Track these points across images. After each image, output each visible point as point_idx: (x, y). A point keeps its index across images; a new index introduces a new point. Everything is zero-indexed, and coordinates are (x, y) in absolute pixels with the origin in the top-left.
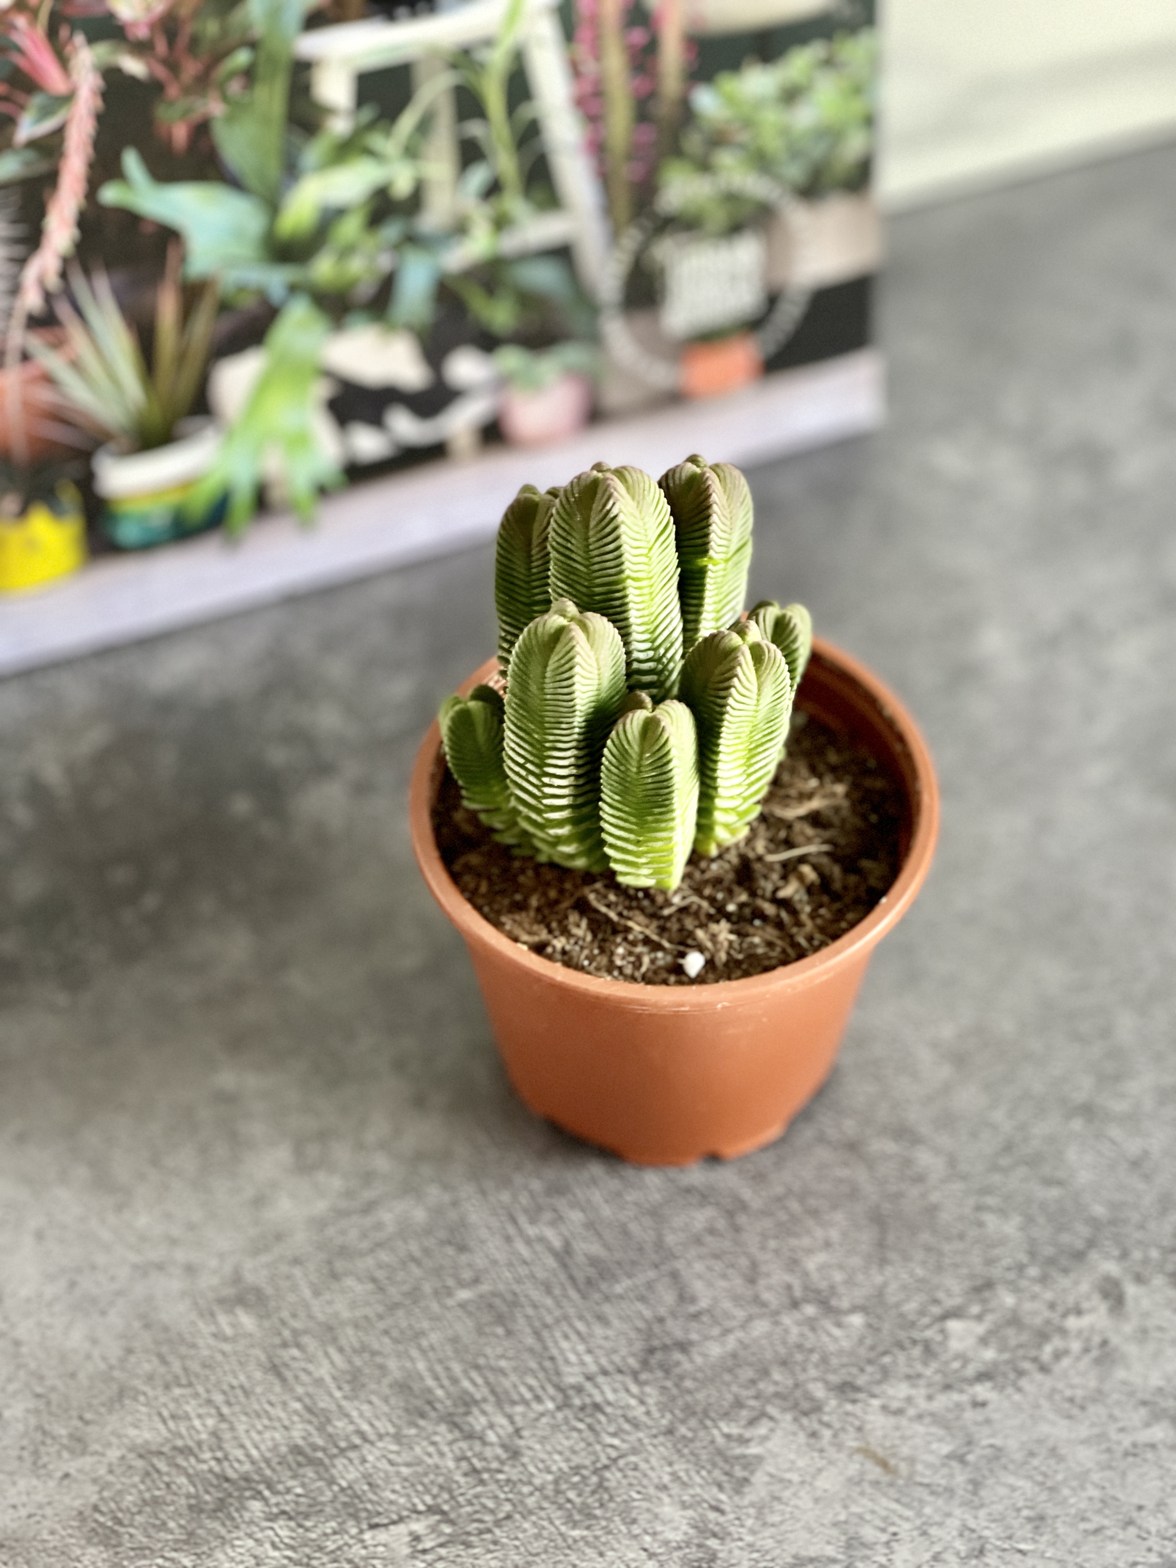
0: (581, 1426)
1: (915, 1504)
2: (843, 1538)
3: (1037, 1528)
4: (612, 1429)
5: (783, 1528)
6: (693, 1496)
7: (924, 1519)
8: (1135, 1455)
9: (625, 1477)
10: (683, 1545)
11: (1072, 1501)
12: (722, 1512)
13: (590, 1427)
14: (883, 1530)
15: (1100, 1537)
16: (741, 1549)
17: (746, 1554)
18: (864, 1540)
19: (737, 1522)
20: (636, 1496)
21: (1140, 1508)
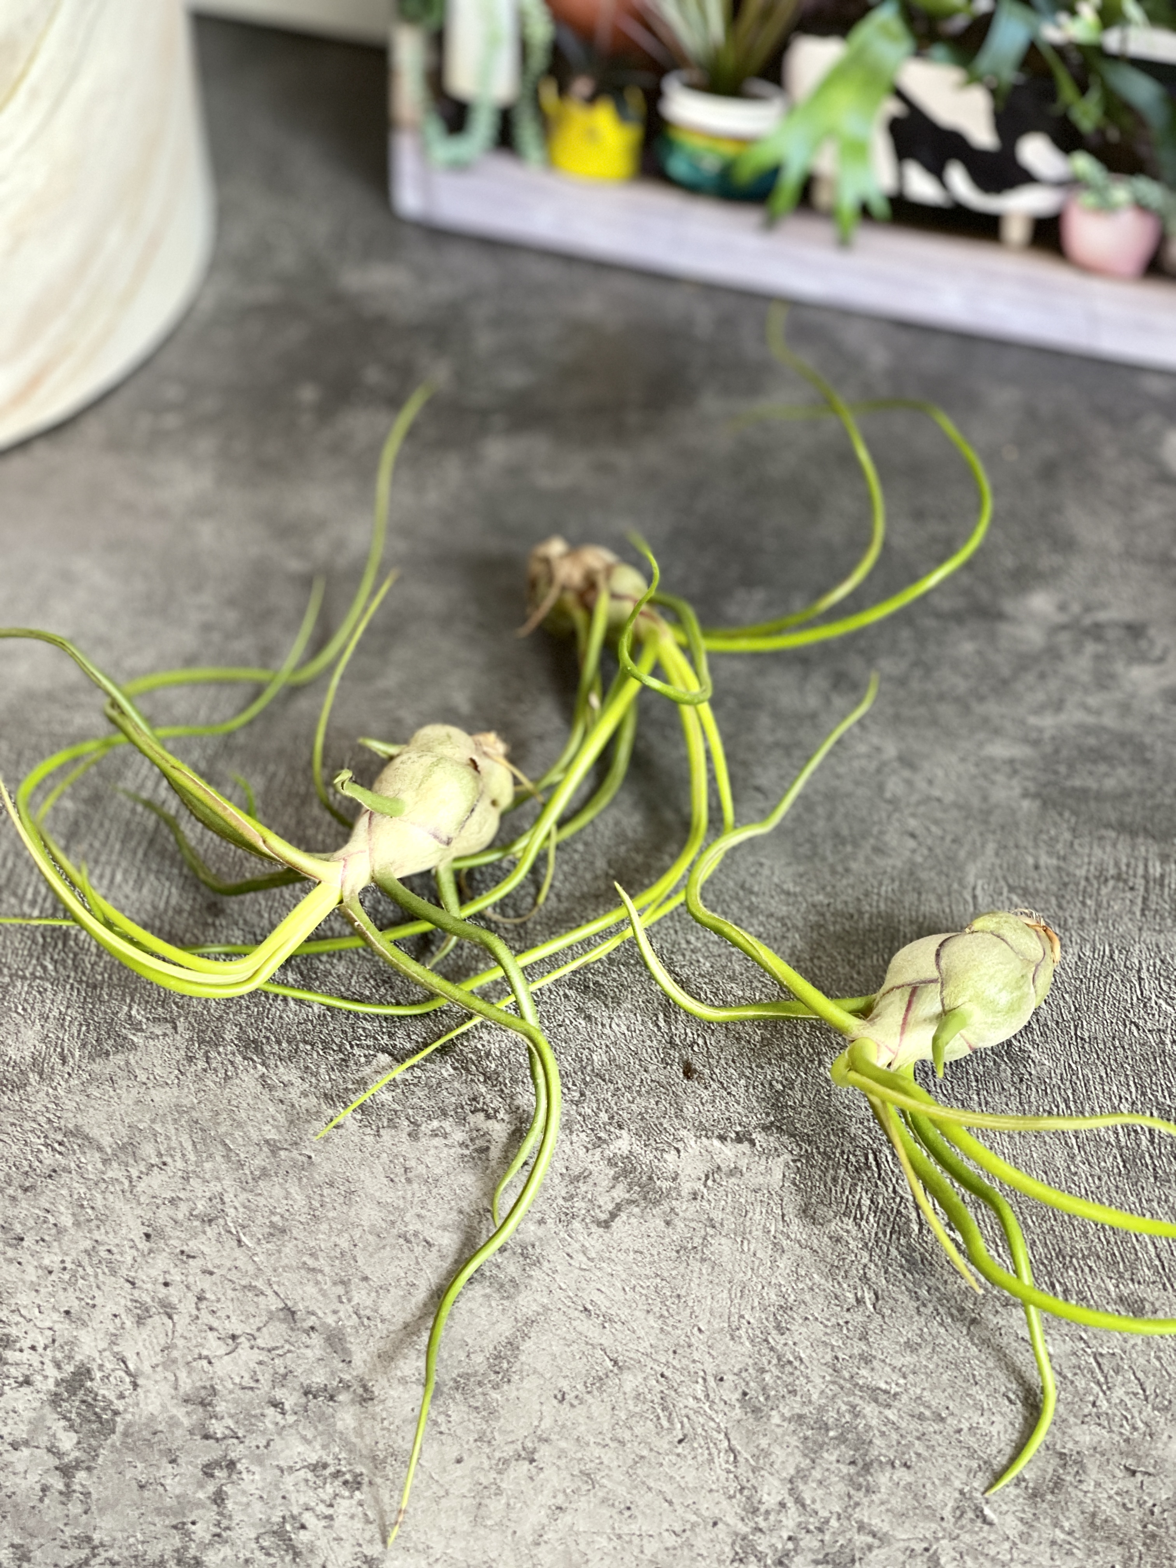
0: (41, 940)
1: (205, 1155)
2: (126, 1140)
3: (272, 1235)
4: (56, 957)
5: (93, 1102)
6: (58, 1038)
7: (198, 1170)
8: (408, 1241)
9: (27, 993)
10: (12, 1063)
11: (320, 1236)
12: (64, 1062)
13: (43, 946)
14: (160, 1155)
15: (309, 1276)
16: (48, 1094)
17: (47, 1100)
18: (138, 1152)
19: (66, 1076)
20: (20, 1010)
21: (365, 1279)
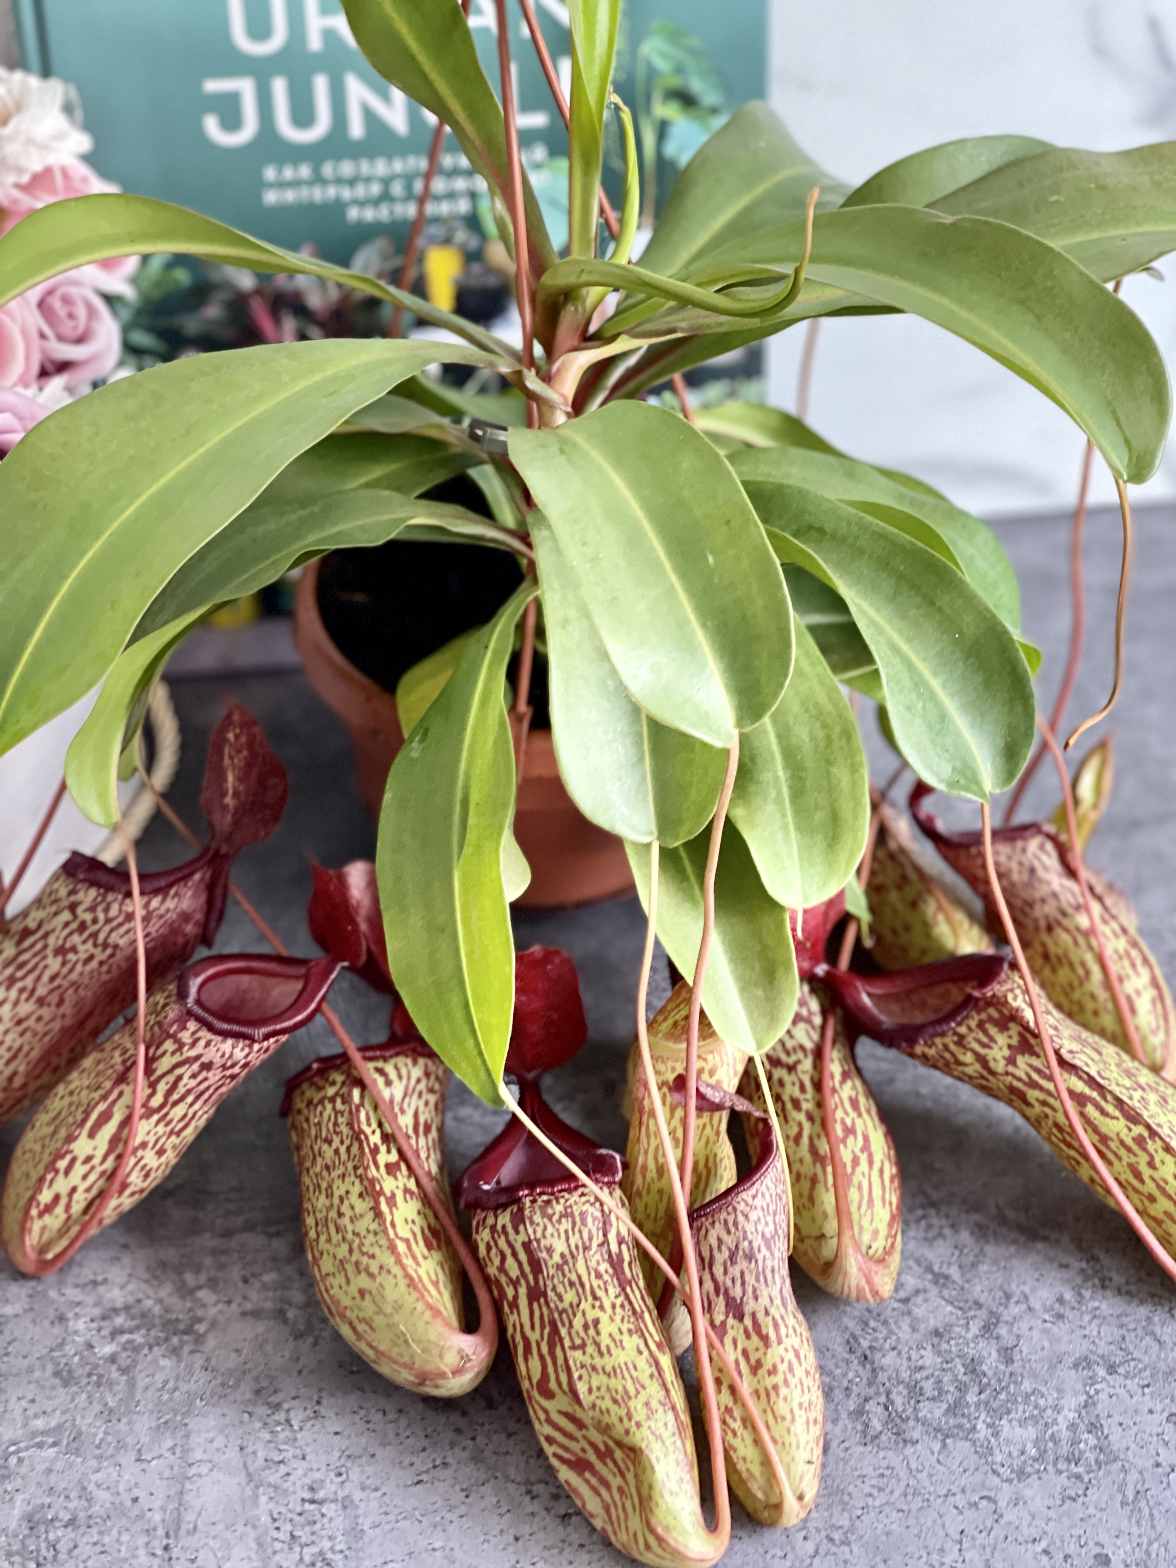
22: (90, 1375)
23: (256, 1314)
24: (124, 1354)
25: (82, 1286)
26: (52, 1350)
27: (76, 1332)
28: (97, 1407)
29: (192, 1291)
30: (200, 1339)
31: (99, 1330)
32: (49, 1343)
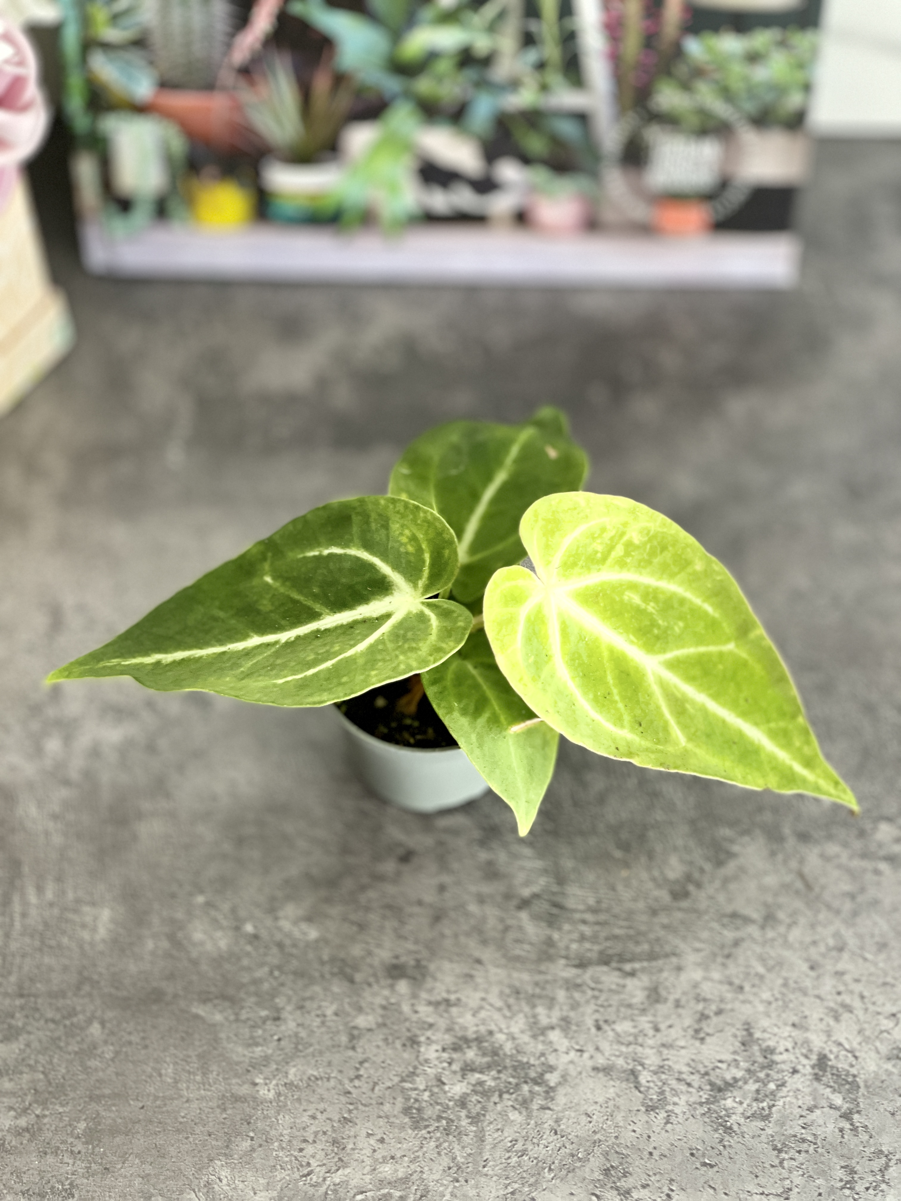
1: (815, 910)
2: (765, 912)
3: (880, 949)
6: (691, 860)
7: (816, 920)
10: (674, 882)
14: (790, 917)
22: (439, 1118)
23: (607, 1070)
24: (474, 1098)
25: (436, 1004)
26: (403, 1080)
27: (427, 1061)
28: (446, 1161)
29: (544, 1031)
30: (550, 1092)
31: (450, 1064)
32: (400, 1070)
